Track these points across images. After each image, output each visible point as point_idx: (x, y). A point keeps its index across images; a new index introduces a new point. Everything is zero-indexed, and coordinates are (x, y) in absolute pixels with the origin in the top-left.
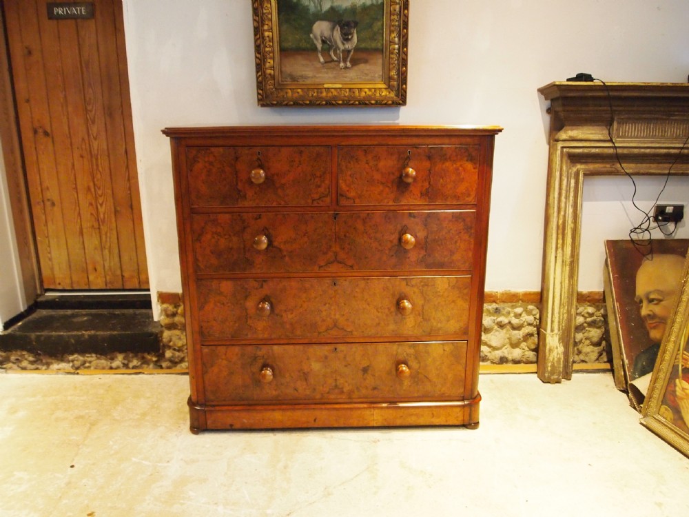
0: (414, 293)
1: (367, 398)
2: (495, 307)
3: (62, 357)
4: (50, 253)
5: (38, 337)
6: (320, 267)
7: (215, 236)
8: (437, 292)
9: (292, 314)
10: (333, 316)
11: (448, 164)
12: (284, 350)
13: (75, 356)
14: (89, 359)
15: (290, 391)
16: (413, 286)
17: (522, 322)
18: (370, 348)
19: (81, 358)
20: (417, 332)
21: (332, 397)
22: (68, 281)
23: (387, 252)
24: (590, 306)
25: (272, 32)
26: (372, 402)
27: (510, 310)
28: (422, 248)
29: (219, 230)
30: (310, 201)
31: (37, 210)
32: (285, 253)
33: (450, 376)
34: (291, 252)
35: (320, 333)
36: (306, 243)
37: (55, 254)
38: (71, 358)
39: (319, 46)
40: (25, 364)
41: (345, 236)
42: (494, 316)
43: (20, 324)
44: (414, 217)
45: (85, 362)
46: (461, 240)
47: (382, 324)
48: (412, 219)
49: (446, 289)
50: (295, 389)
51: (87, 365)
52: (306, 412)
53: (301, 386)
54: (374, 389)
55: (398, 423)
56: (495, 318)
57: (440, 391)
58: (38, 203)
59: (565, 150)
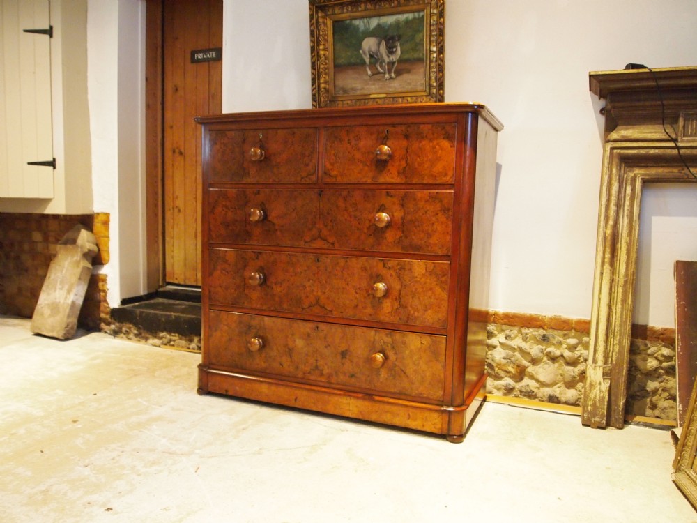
0: (391, 275)
1: (343, 385)
2: (542, 334)
3: (156, 332)
4: (173, 251)
5: (141, 313)
6: (306, 242)
7: (224, 208)
8: (413, 277)
9: (281, 287)
10: (315, 293)
11: (424, 142)
12: (274, 322)
13: (164, 333)
14: (174, 338)
15: (276, 365)
16: (390, 268)
17: (576, 356)
18: (349, 330)
19: (168, 336)
20: (395, 319)
21: (313, 378)
22: (183, 277)
23: (366, 231)
24: (665, 346)
25: (327, 50)
26: (349, 391)
27: (561, 339)
28: (399, 228)
29: (228, 204)
30: (299, 179)
31: (168, 215)
32: (277, 227)
33: (428, 374)
34: (282, 226)
35: (303, 309)
36: (295, 218)
37: (176, 253)
38: (161, 335)
39: (367, 60)
40: (131, 336)
41: (328, 214)
42: (542, 345)
43: (137, 304)
44: (391, 196)
45: (170, 341)
46: (438, 222)
47: (360, 307)
48: (389, 198)
49: (423, 275)
50: (281, 365)
51: (172, 343)
52: (288, 390)
53: (286, 361)
54: (352, 376)
55: (373, 418)
56: (544, 347)
57: (417, 390)
58: (170, 210)
59: (615, 151)
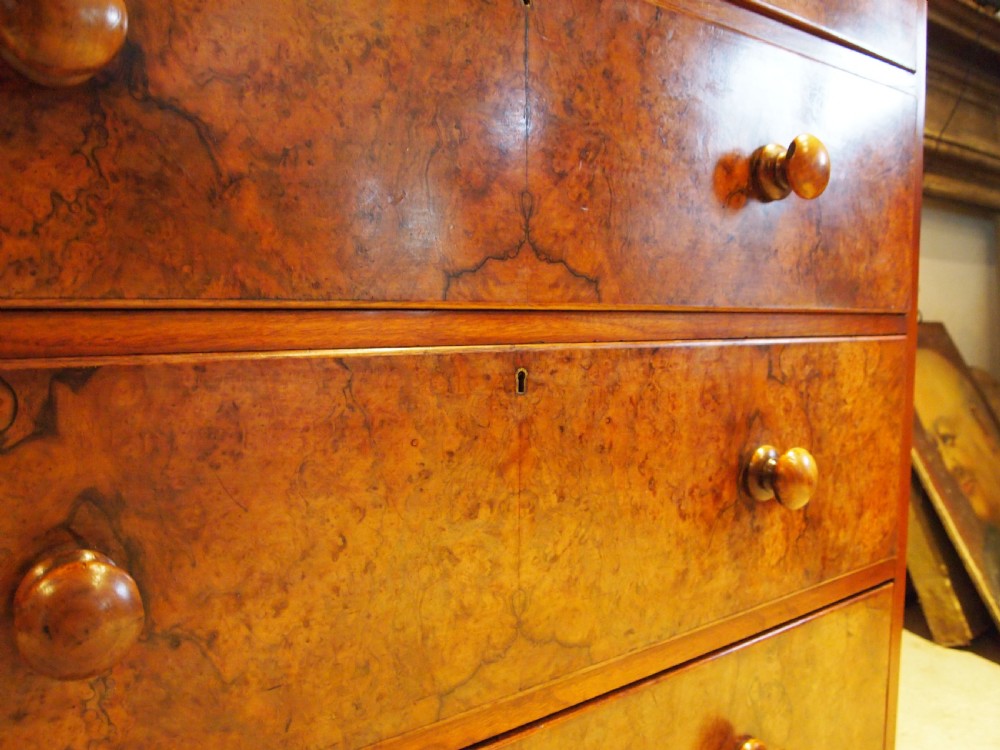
0: (786, 408)
9: (279, 609)
16: (784, 381)
35: (443, 695)
36: (376, 106)
49: (859, 389)
